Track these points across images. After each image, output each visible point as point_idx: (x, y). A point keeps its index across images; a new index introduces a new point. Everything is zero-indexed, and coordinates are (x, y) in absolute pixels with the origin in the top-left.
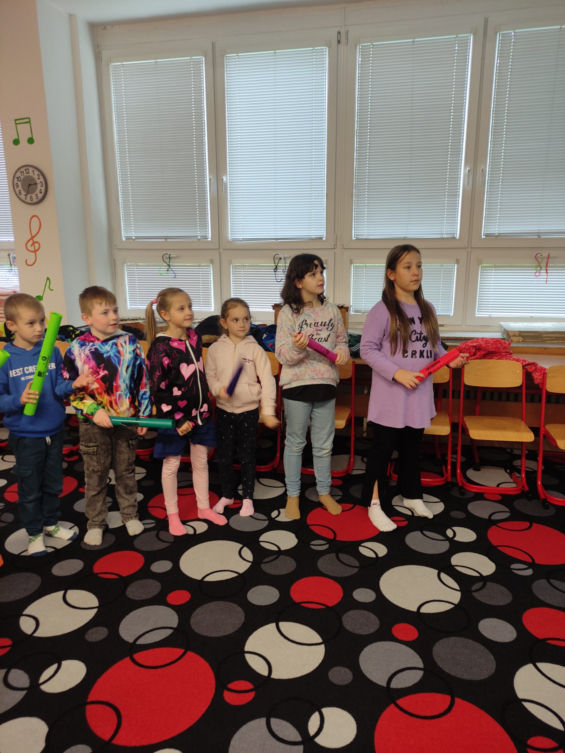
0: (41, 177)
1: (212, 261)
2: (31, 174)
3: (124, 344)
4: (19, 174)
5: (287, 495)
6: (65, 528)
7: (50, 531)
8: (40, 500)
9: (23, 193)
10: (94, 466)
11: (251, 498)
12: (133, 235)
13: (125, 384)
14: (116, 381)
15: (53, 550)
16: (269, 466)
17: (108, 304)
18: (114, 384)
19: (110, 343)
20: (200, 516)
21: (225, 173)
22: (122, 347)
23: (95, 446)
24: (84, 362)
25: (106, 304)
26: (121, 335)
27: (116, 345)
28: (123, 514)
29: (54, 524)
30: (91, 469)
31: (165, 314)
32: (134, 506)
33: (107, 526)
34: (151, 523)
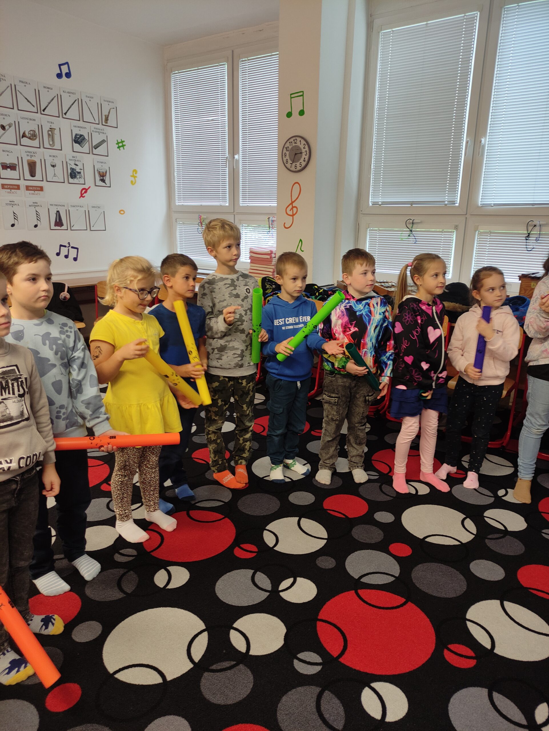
0: (306, 147)
1: (456, 228)
2: (298, 144)
3: (375, 305)
4: (288, 145)
5: (517, 476)
6: (300, 464)
7: (288, 464)
8: (284, 436)
9: (290, 162)
10: (333, 414)
11: (477, 472)
12: (380, 200)
13: (371, 343)
14: (364, 339)
15: (290, 480)
16: (497, 443)
17: (368, 265)
18: (362, 341)
19: (364, 302)
20: (422, 479)
21: (484, 134)
22: (374, 308)
23: (337, 397)
24: (338, 317)
25: (366, 265)
26: (374, 297)
27: (369, 305)
28: (350, 461)
29: (292, 458)
30: (330, 417)
31: (418, 278)
32: (361, 456)
33: (336, 470)
34: (375, 476)
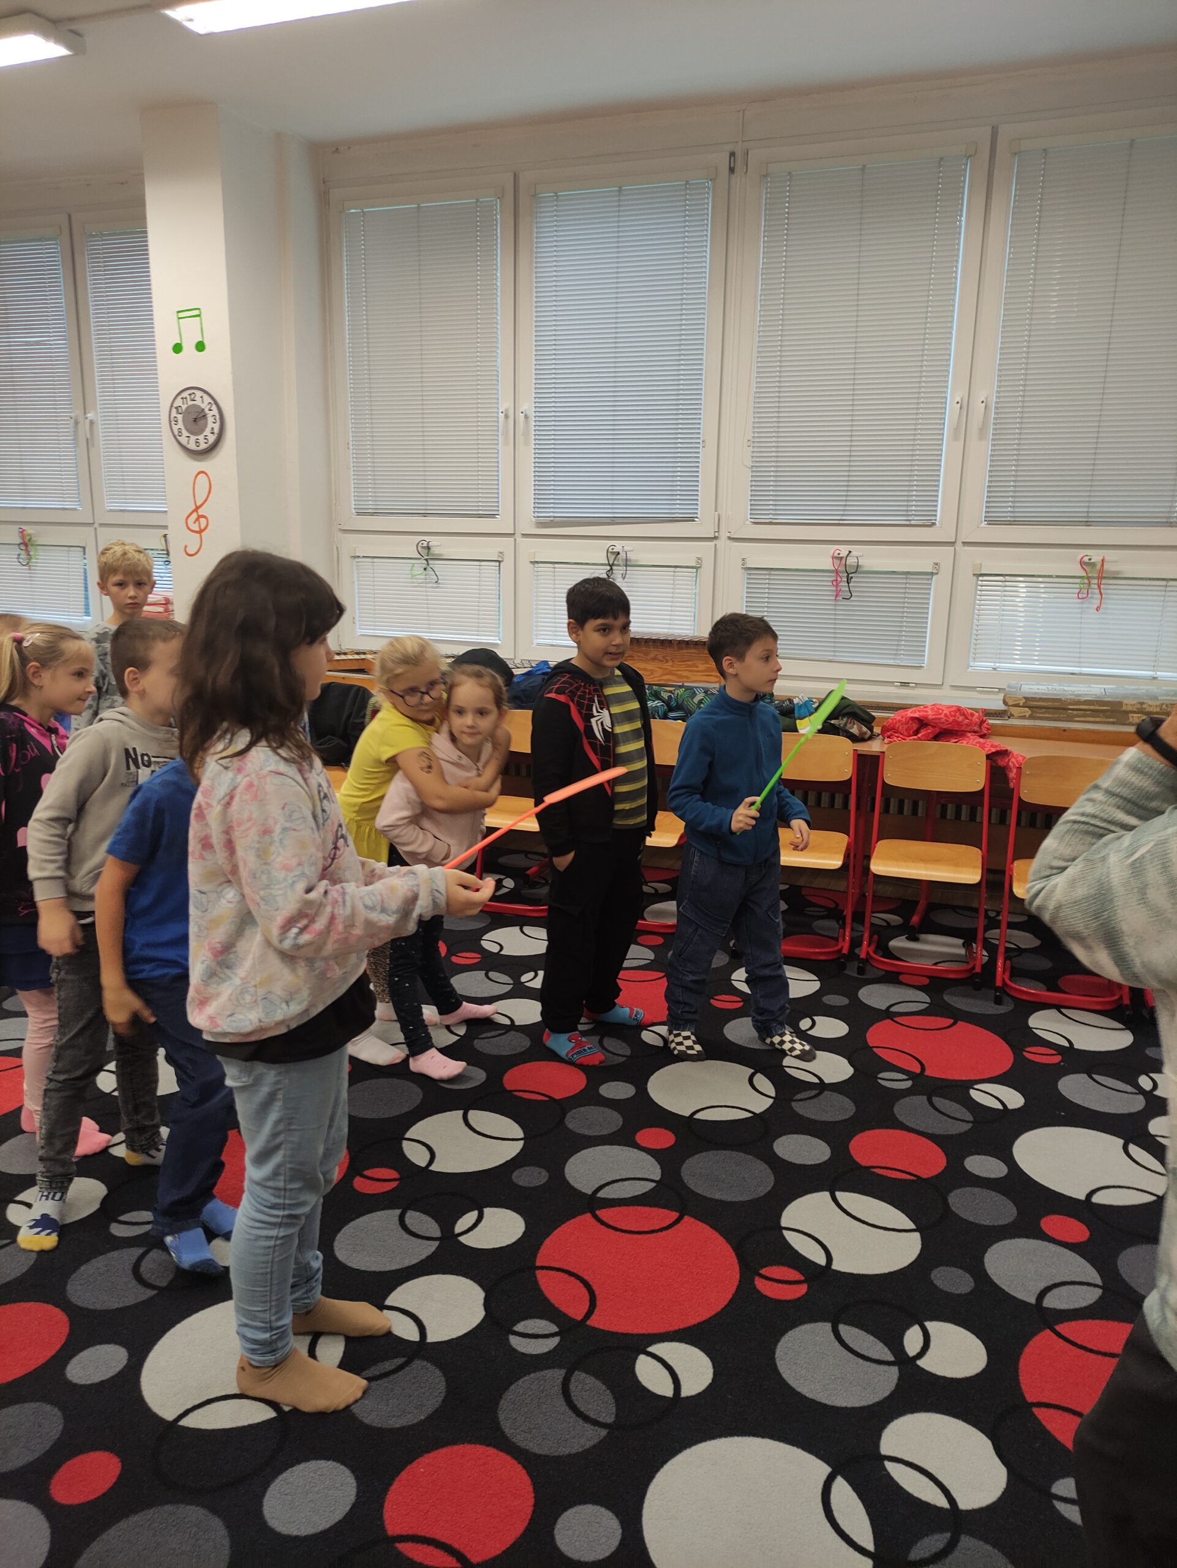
0: (214, 407)
1: (501, 556)
2: (198, 402)
4: (178, 402)
9: (185, 433)
12: (371, 506)
